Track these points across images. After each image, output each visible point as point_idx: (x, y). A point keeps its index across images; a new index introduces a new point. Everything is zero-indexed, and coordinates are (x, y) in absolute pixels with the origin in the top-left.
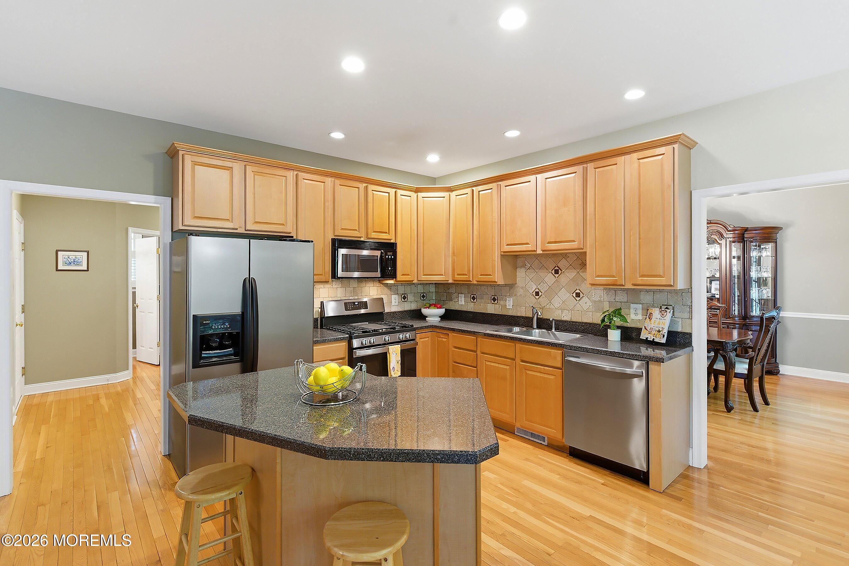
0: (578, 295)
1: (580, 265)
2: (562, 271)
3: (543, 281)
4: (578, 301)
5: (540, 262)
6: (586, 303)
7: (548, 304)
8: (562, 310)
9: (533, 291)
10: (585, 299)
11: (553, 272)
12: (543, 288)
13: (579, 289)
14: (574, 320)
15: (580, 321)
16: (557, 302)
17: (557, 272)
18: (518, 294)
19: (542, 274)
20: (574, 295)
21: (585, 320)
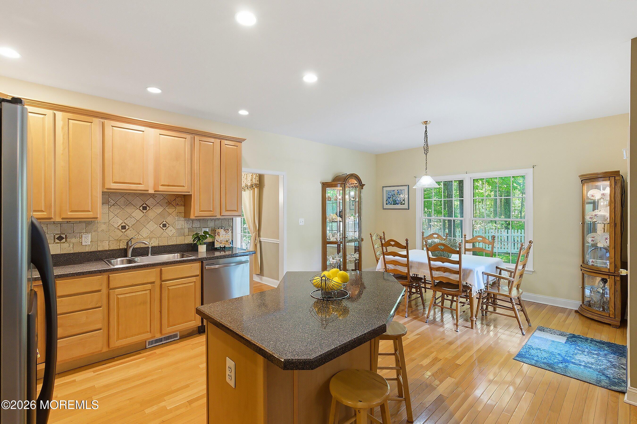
0: (164, 226)
1: (166, 203)
2: (149, 207)
3: (130, 216)
4: (164, 230)
5: (127, 200)
6: (171, 231)
7: (136, 235)
8: (151, 238)
9: (119, 225)
10: (171, 228)
11: (141, 208)
12: (130, 222)
13: (165, 221)
14: (161, 244)
15: (166, 244)
16: (145, 233)
17: (145, 208)
18: (100, 230)
19: (129, 210)
20: (161, 226)
21: (170, 243)
